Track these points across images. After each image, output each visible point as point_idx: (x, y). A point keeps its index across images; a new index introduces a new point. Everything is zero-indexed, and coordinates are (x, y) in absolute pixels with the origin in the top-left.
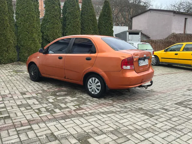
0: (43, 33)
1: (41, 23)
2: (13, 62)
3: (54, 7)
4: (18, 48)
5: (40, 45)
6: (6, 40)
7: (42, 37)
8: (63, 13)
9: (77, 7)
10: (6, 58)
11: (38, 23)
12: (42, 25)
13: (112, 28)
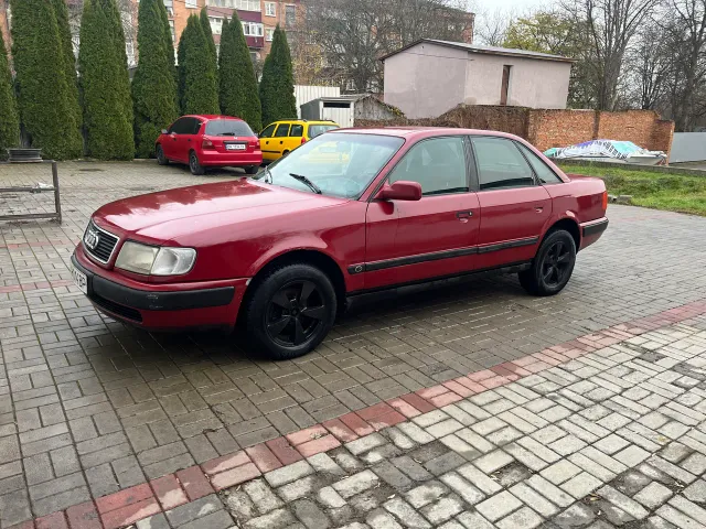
0: (136, 100)
1: (131, 80)
2: (77, 157)
3: (155, 48)
4: (85, 131)
5: (130, 126)
6: (62, 114)
7: (135, 108)
8: (179, 58)
9: (207, 46)
10: (63, 149)
11: (126, 81)
12: (133, 83)
13: (292, 91)
